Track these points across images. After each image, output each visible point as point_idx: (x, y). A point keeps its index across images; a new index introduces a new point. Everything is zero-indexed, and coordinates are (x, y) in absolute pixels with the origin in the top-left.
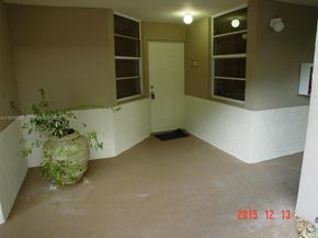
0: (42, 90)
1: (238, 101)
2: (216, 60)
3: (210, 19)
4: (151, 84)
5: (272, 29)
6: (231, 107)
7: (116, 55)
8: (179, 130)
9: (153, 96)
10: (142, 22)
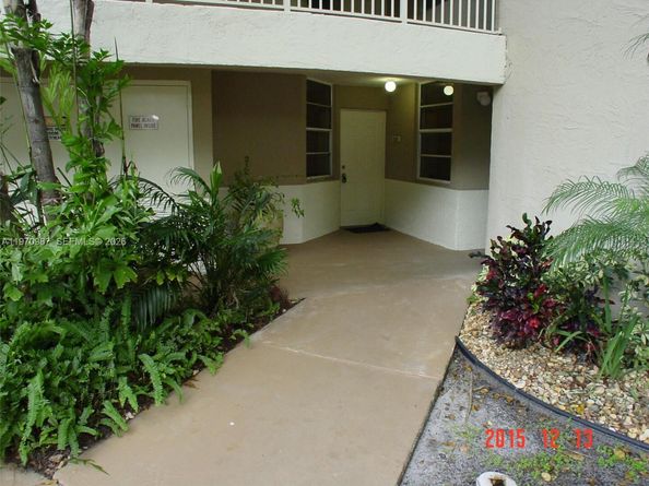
0: (247, 157)
1: (446, 182)
2: (422, 134)
3: (417, 85)
4: (342, 164)
5: (479, 103)
6: (437, 188)
7: (308, 125)
8: (376, 224)
9: (344, 179)
10: (335, 86)
